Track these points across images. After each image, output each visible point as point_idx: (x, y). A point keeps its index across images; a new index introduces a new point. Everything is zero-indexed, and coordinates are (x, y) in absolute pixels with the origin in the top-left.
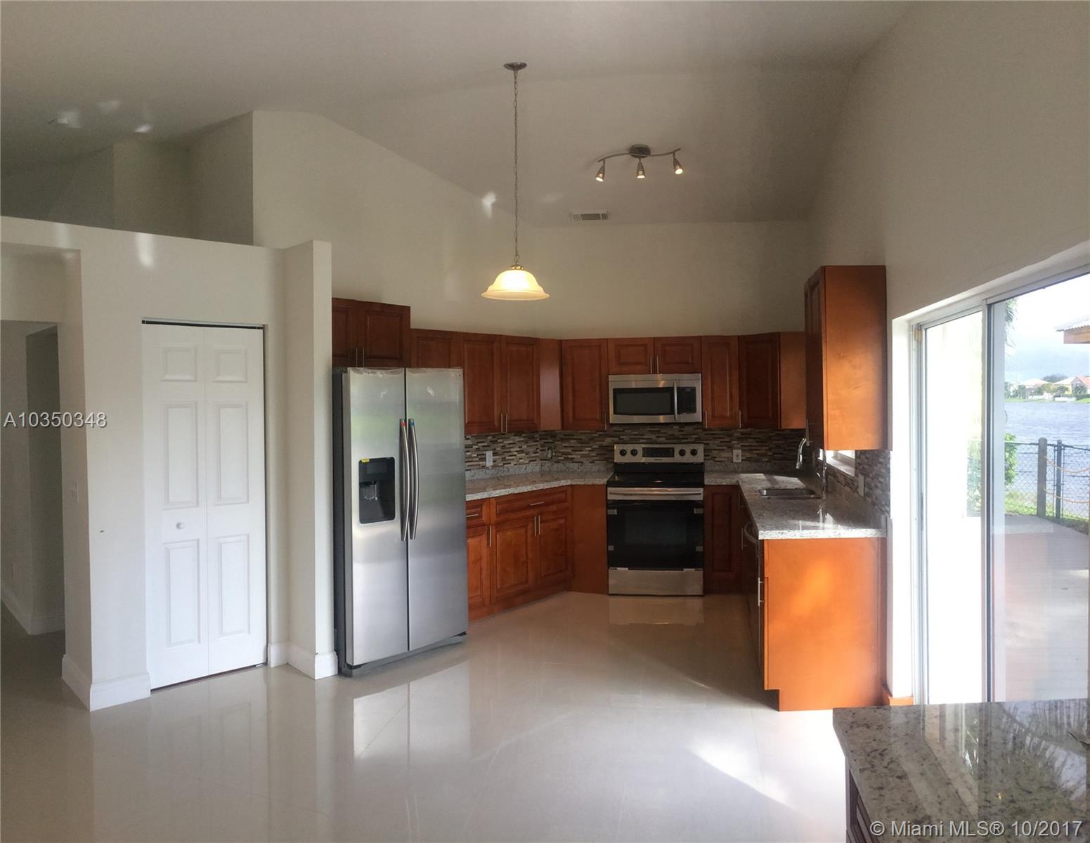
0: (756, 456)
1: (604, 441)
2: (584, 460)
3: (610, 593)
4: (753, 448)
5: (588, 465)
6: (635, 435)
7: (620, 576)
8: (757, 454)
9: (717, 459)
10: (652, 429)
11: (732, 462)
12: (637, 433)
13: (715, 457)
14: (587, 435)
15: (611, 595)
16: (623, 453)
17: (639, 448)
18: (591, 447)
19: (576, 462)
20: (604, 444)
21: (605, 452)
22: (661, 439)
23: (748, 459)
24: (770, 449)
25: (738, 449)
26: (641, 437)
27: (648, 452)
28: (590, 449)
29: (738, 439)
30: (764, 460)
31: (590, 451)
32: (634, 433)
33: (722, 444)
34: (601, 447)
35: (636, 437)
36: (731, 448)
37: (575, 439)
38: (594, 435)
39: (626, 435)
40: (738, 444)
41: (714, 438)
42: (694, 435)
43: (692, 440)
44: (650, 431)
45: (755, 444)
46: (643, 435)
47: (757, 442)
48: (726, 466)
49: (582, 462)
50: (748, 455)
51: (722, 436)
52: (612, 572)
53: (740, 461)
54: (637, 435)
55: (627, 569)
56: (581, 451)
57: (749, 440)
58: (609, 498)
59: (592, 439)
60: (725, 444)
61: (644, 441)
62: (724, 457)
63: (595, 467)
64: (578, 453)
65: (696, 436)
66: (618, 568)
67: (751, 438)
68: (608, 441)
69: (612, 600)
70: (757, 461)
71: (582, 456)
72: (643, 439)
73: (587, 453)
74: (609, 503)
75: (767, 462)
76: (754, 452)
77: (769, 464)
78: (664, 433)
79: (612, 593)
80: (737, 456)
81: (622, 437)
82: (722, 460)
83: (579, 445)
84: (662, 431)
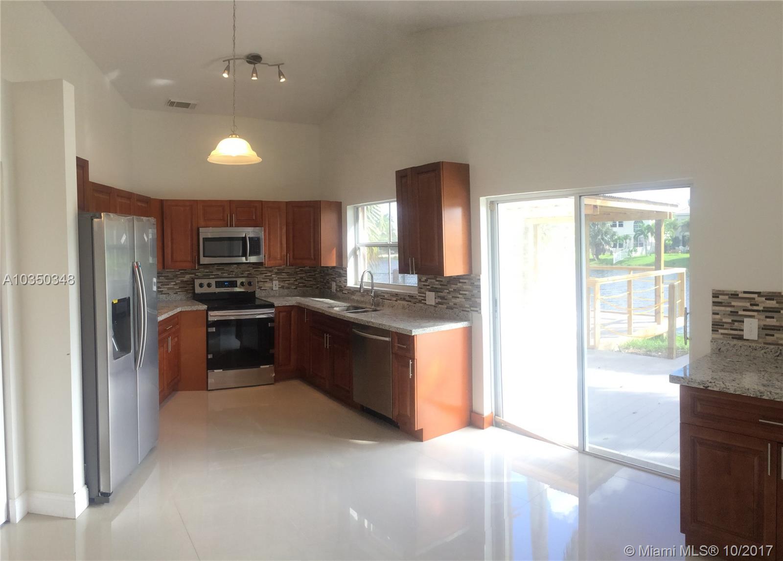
0: (287, 284)
1: (184, 277)
2: (170, 292)
3: (209, 389)
4: (285, 279)
5: (173, 296)
6: (206, 272)
7: (216, 376)
8: (287, 283)
9: (262, 288)
10: (218, 268)
11: (272, 289)
12: (208, 271)
13: (261, 287)
14: (172, 273)
15: (210, 390)
16: (201, 285)
17: (213, 282)
18: (175, 282)
19: (164, 294)
20: (185, 279)
21: (185, 286)
22: (224, 274)
23: (283, 287)
24: (296, 280)
25: (276, 280)
26: (211, 274)
27: (219, 284)
28: (174, 283)
29: (276, 273)
30: (292, 287)
31: (174, 285)
32: (205, 271)
33: (266, 277)
34: (182, 282)
35: (207, 274)
36: (271, 280)
37: (163, 276)
38: (177, 273)
39: (200, 272)
40: (276, 277)
41: (261, 273)
42: (248, 271)
43: (246, 275)
44: (217, 269)
45: (287, 277)
46: (212, 272)
47: (288, 275)
48: (269, 292)
49: (168, 294)
50: (282, 284)
51: (266, 272)
52: (210, 373)
53: (277, 289)
54: (208, 272)
55: (221, 370)
56: (168, 285)
57: (283, 274)
58: (209, 320)
59: (176, 276)
60: (268, 277)
61: (213, 276)
62: (267, 287)
63: (178, 297)
64: (165, 286)
65: (248, 272)
66: (215, 371)
67: (284, 273)
68: (187, 277)
69: (210, 394)
70: (288, 288)
71: (169, 289)
72: (212, 275)
73: (172, 286)
74: (210, 323)
75: (295, 289)
76: (286, 282)
77: (296, 290)
78: (227, 270)
79: (211, 389)
80: (276, 285)
81: (197, 274)
82: (266, 288)
83: (166, 281)
84: (225, 269)
